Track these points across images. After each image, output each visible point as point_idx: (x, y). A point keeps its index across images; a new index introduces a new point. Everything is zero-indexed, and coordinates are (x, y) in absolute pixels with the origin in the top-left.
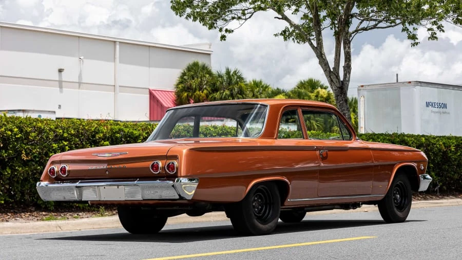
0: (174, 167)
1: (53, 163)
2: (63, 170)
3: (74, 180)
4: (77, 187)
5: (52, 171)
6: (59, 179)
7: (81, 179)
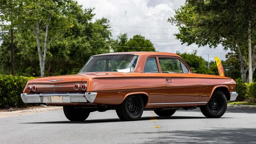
0: (85, 87)
1: (29, 84)
2: (34, 88)
3: (39, 93)
4: (40, 96)
5: (29, 88)
6: (32, 92)
7: (42, 92)
